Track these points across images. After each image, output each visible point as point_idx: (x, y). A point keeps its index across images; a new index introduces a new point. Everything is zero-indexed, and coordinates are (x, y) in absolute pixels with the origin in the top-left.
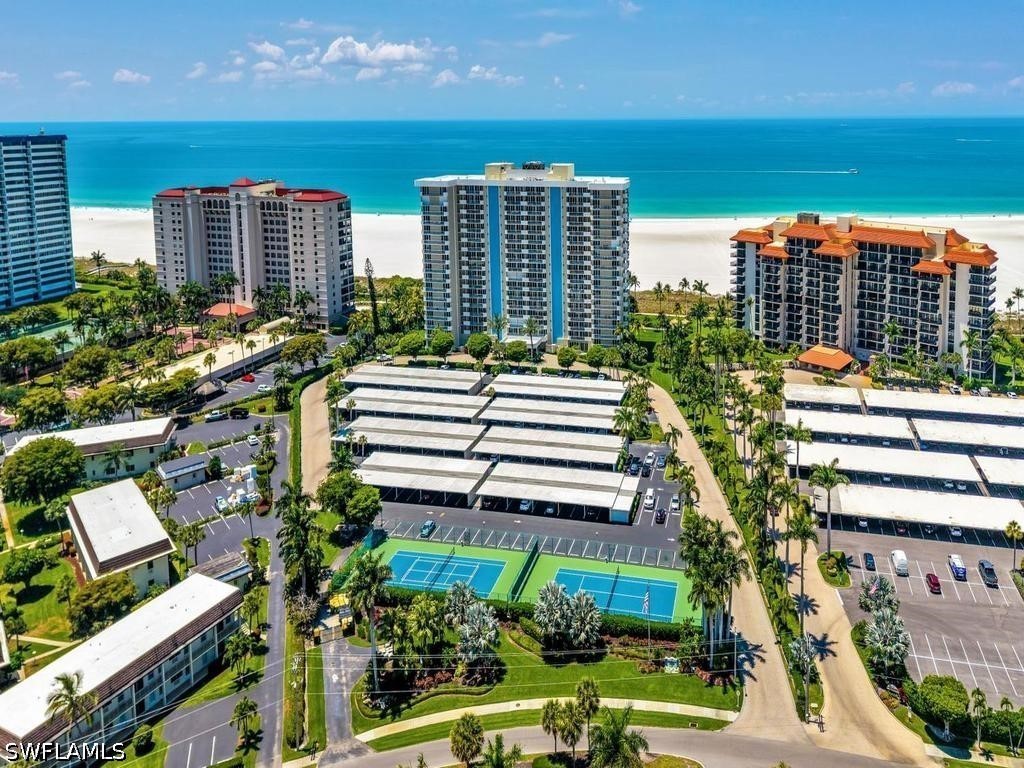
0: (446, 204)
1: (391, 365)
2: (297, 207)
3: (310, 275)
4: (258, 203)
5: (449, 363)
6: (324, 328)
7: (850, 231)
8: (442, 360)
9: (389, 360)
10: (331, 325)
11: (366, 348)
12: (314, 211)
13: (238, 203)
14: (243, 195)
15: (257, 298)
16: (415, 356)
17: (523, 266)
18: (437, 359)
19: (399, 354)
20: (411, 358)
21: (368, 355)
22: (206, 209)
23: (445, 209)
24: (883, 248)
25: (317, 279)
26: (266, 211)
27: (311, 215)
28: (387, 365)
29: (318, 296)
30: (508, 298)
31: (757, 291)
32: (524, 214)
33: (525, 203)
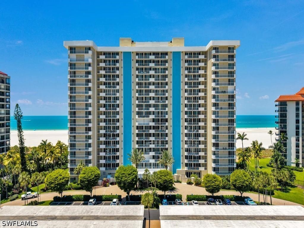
0: (90, 61)
1: (36, 203)
5: (95, 197)
8: (88, 193)
9: (34, 197)
11: (12, 187)
16: (61, 192)
17: (149, 113)
18: (83, 193)
19: (44, 190)
20: (57, 194)
21: (13, 194)
23: (89, 65)
28: (32, 204)
30: (137, 139)
31: (297, 134)
32: (152, 72)
33: (152, 65)
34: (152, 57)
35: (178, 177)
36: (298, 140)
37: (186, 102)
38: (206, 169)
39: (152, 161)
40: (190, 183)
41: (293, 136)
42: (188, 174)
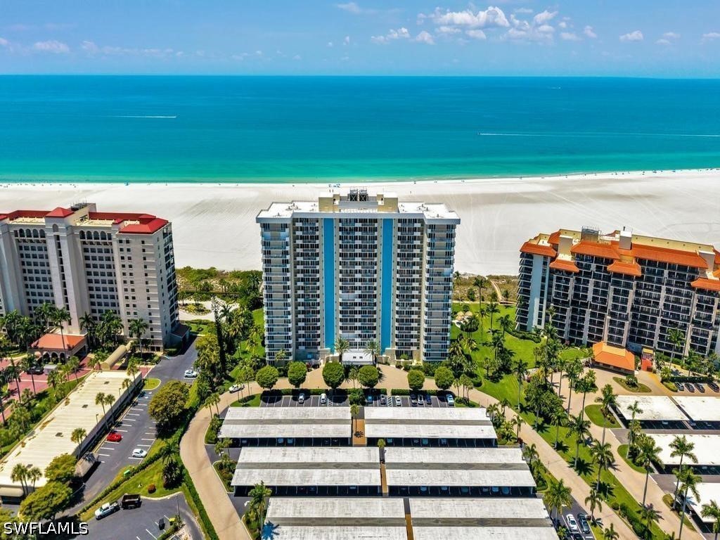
0: (288, 239)
2: (124, 239)
3: (141, 302)
4: (77, 233)
6: (158, 349)
7: (631, 249)
10: (165, 347)
12: (143, 242)
13: (56, 233)
14: (61, 227)
15: (85, 324)
17: (356, 288)
22: (19, 238)
23: (287, 244)
24: (663, 265)
25: (149, 306)
26: (86, 240)
27: (140, 246)
29: (151, 322)
30: (340, 316)
31: (542, 294)
32: (358, 242)
33: (358, 234)
34: (358, 225)
35: (387, 358)
36: (541, 302)
37: (398, 276)
38: (418, 348)
39: (358, 340)
40: (399, 367)
41: (537, 297)
42: (398, 354)
